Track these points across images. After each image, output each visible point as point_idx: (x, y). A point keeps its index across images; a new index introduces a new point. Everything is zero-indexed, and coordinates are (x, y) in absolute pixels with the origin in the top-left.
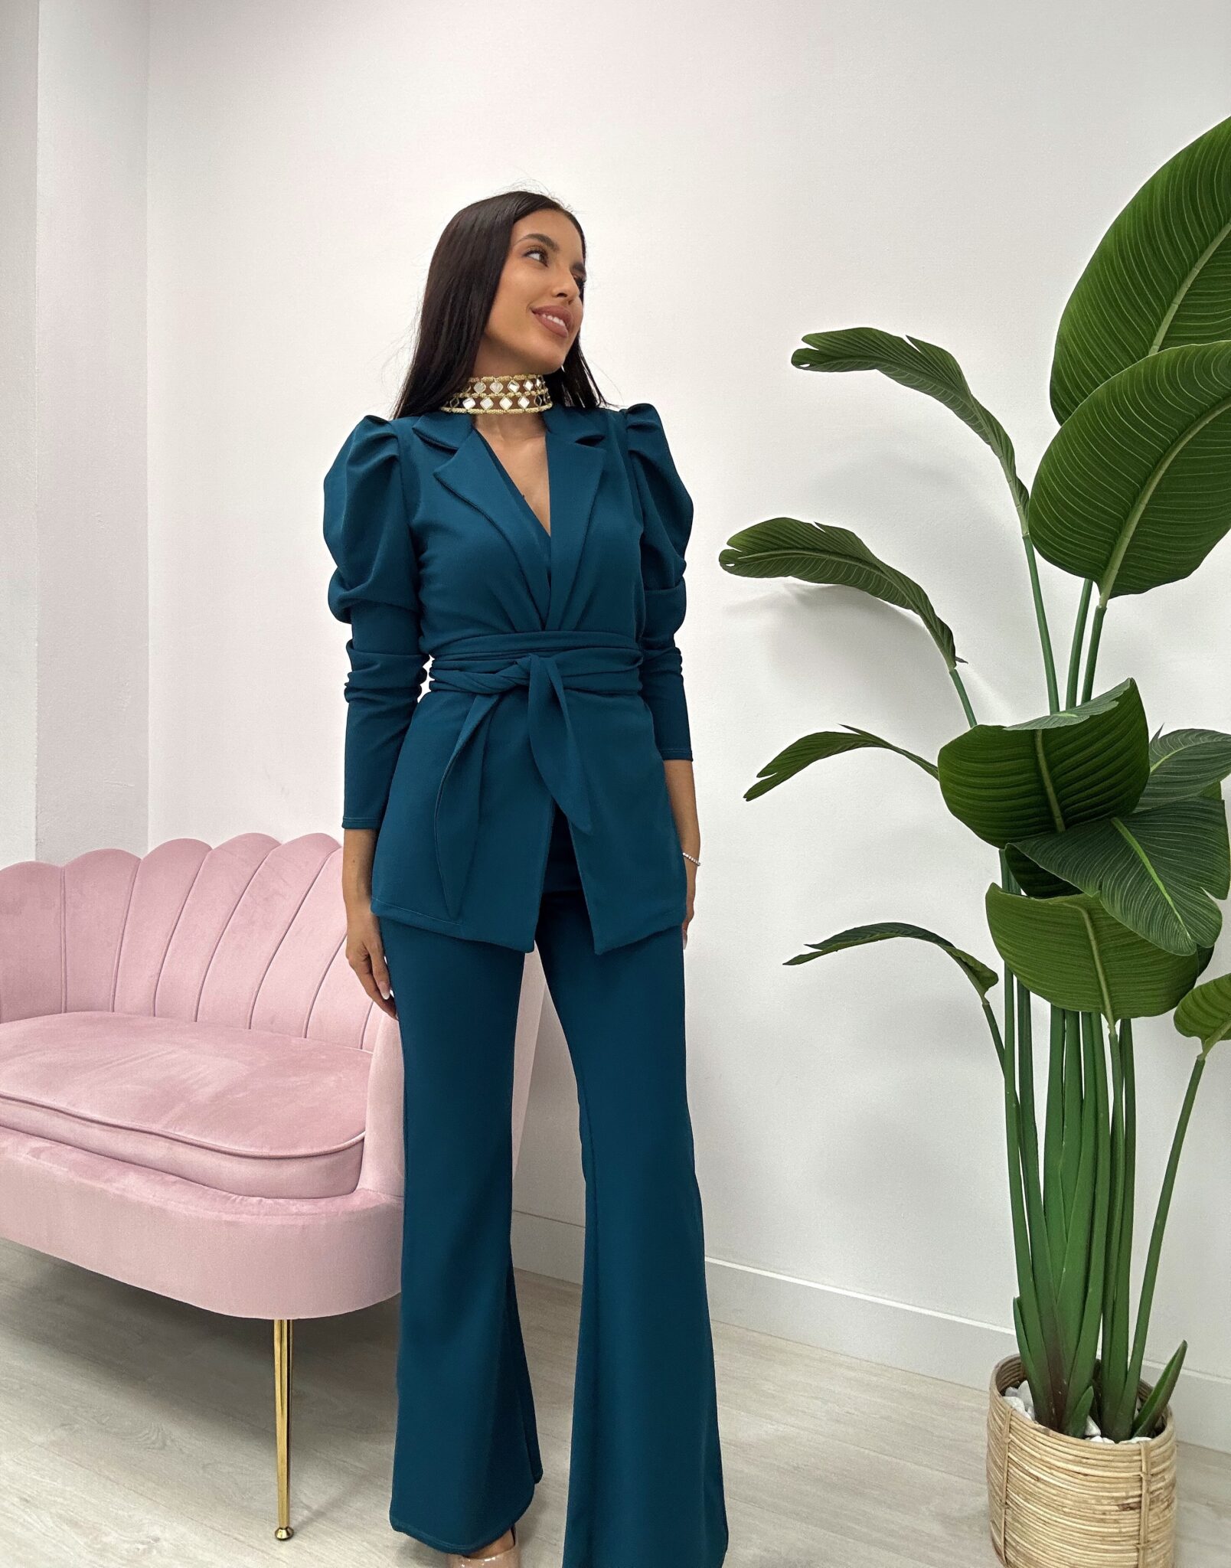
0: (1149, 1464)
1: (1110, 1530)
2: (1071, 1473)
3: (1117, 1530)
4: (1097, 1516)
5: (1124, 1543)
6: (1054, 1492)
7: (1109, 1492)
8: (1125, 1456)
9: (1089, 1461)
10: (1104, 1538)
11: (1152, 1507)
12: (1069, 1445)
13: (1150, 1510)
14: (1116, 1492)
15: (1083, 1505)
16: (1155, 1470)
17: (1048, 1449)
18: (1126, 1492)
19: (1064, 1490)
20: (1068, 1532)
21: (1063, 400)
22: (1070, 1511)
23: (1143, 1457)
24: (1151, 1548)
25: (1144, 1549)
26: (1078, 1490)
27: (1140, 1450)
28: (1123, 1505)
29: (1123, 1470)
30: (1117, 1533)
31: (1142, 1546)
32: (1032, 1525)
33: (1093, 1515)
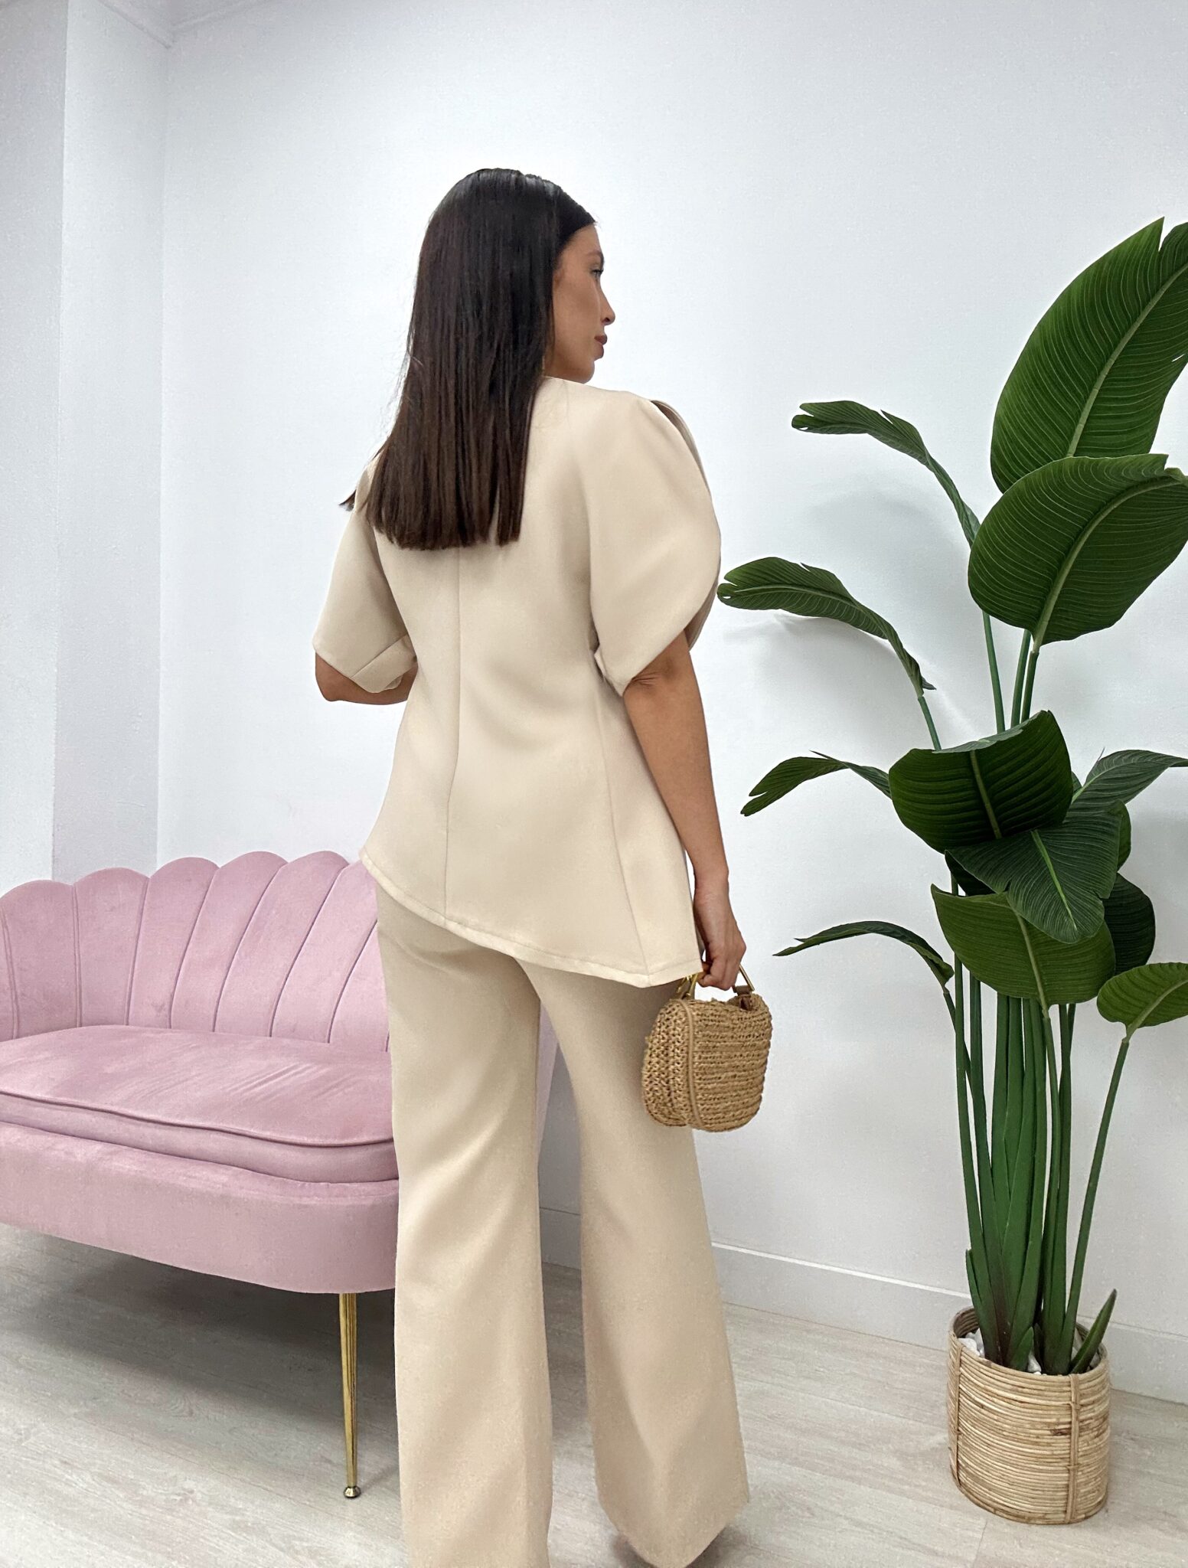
0: (1078, 1395)
1: (1045, 1452)
2: (1008, 1401)
3: (1049, 1453)
4: (1032, 1439)
5: (1056, 1464)
6: (996, 1417)
7: (1041, 1418)
8: (1054, 1386)
9: (1024, 1390)
10: (1038, 1459)
11: (1082, 1434)
12: (1008, 1376)
13: (1080, 1436)
14: (1050, 1418)
15: (1020, 1429)
16: (1083, 1402)
17: (992, 1380)
18: (1058, 1419)
19: (1006, 1417)
20: (1008, 1453)
21: (1002, 472)
22: (1008, 1434)
23: (1072, 1389)
24: (1082, 1471)
25: (1074, 1470)
26: (1015, 1416)
27: (1070, 1382)
28: (1055, 1430)
29: (1053, 1398)
30: (1054, 1455)
31: (1073, 1467)
32: (977, 1446)
33: (1028, 1438)
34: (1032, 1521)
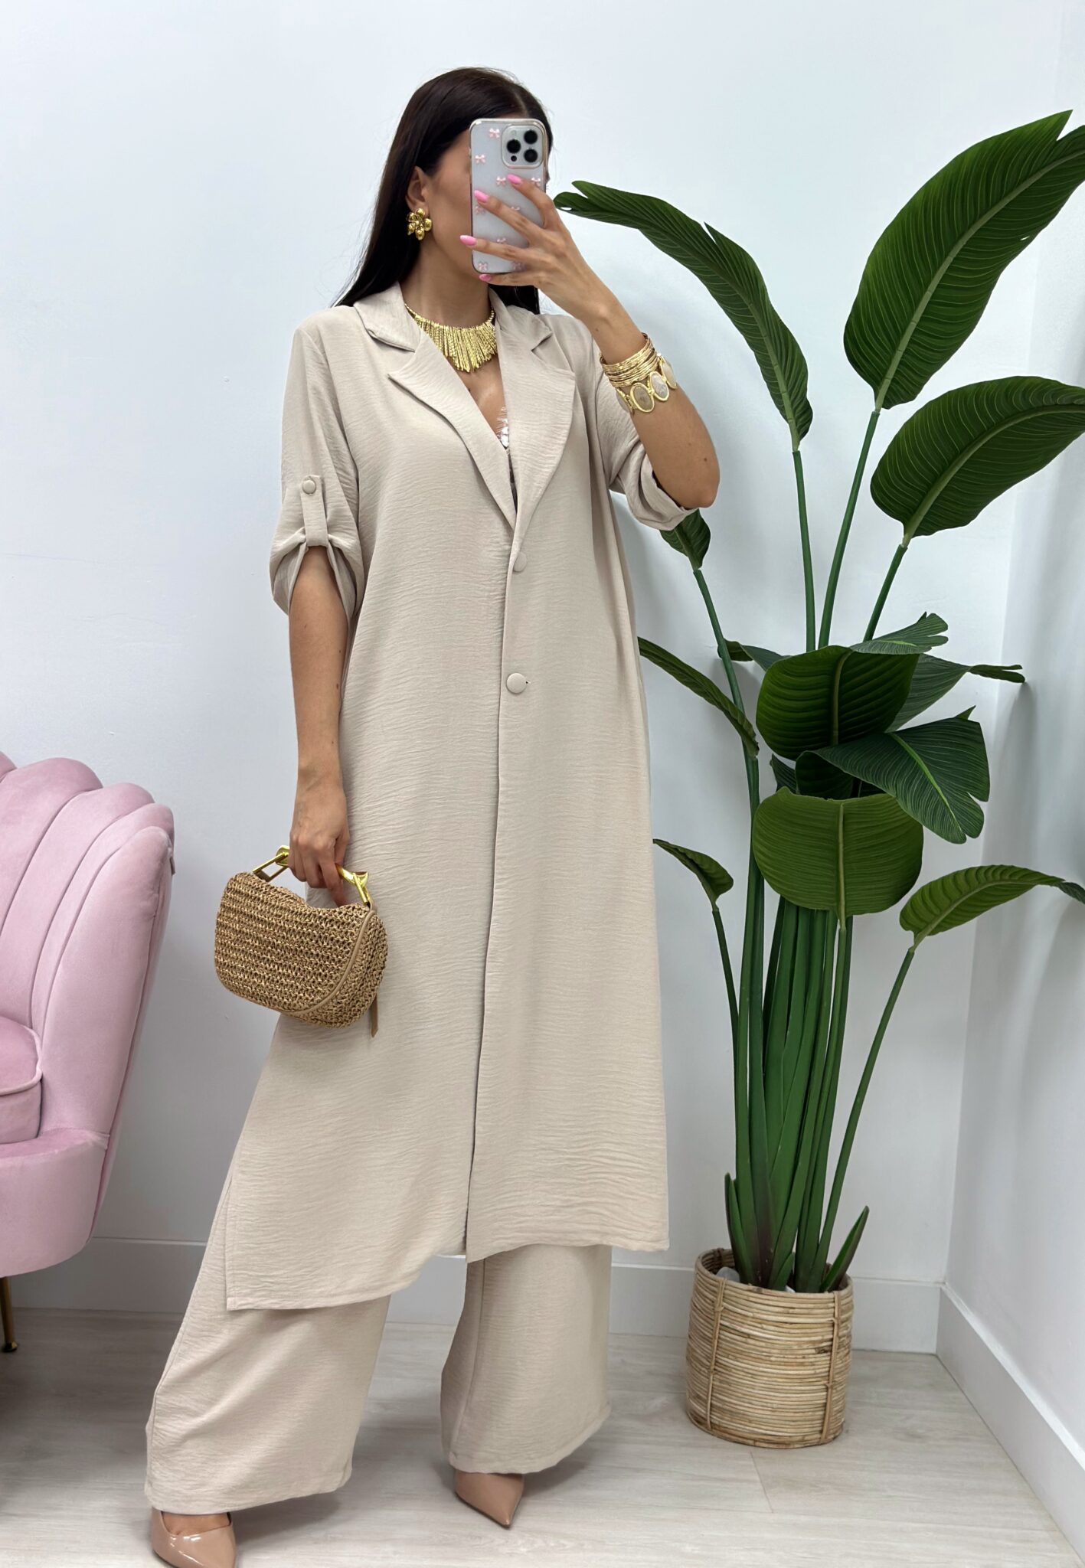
0: (841, 1310)
1: (807, 1373)
2: (777, 1325)
3: (813, 1372)
4: (798, 1360)
5: (816, 1383)
6: (763, 1344)
7: (809, 1337)
8: (821, 1303)
9: (796, 1311)
10: (801, 1380)
11: (840, 1350)
12: (779, 1299)
13: (838, 1353)
14: (815, 1336)
15: (788, 1352)
16: (844, 1317)
18: (823, 1336)
19: (775, 1342)
20: (776, 1380)
22: (774, 1359)
23: (836, 1304)
24: (835, 1388)
25: (832, 1387)
26: (784, 1338)
27: (834, 1298)
28: (817, 1348)
29: (821, 1316)
30: (814, 1374)
31: (830, 1384)
33: (793, 1360)
34: (792, 1447)
